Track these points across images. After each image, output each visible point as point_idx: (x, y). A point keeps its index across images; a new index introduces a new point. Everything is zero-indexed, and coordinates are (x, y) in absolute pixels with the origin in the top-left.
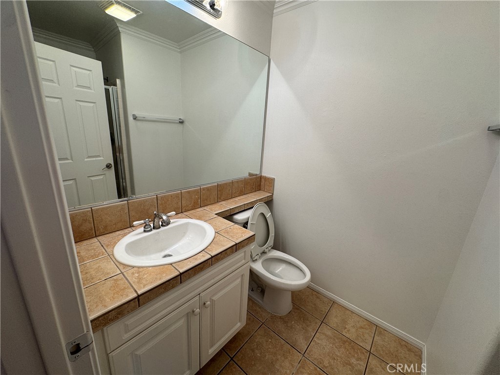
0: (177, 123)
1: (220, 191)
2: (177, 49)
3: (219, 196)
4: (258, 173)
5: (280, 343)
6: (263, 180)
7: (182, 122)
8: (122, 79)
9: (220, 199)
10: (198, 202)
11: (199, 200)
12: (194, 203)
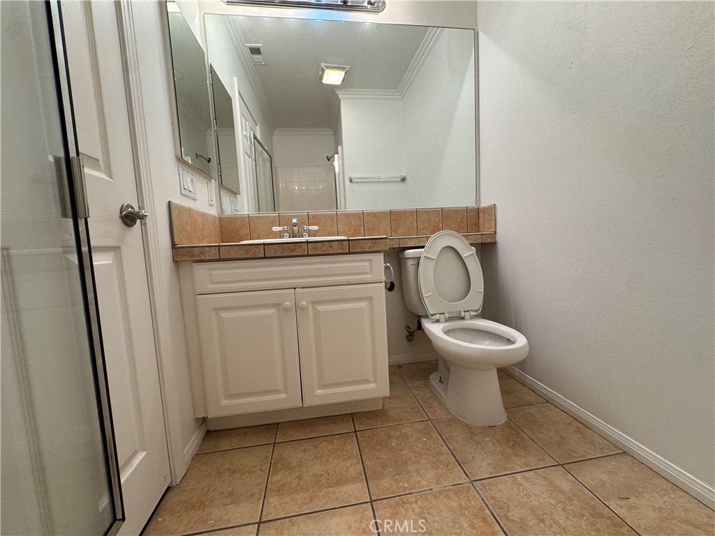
0: (398, 182)
1: (395, 221)
2: (397, 97)
3: (393, 228)
4: (471, 204)
5: (438, 450)
6: (481, 215)
7: (404, 180)
8: (342, 146)
9: (396, 232)
10: (360, 230)
11: (362, 229)
12: (355, 230)
